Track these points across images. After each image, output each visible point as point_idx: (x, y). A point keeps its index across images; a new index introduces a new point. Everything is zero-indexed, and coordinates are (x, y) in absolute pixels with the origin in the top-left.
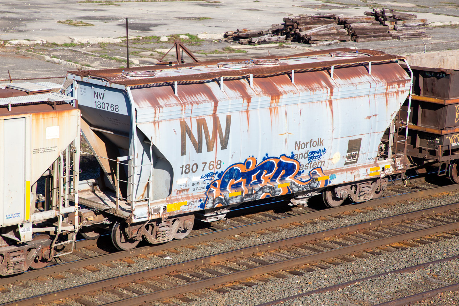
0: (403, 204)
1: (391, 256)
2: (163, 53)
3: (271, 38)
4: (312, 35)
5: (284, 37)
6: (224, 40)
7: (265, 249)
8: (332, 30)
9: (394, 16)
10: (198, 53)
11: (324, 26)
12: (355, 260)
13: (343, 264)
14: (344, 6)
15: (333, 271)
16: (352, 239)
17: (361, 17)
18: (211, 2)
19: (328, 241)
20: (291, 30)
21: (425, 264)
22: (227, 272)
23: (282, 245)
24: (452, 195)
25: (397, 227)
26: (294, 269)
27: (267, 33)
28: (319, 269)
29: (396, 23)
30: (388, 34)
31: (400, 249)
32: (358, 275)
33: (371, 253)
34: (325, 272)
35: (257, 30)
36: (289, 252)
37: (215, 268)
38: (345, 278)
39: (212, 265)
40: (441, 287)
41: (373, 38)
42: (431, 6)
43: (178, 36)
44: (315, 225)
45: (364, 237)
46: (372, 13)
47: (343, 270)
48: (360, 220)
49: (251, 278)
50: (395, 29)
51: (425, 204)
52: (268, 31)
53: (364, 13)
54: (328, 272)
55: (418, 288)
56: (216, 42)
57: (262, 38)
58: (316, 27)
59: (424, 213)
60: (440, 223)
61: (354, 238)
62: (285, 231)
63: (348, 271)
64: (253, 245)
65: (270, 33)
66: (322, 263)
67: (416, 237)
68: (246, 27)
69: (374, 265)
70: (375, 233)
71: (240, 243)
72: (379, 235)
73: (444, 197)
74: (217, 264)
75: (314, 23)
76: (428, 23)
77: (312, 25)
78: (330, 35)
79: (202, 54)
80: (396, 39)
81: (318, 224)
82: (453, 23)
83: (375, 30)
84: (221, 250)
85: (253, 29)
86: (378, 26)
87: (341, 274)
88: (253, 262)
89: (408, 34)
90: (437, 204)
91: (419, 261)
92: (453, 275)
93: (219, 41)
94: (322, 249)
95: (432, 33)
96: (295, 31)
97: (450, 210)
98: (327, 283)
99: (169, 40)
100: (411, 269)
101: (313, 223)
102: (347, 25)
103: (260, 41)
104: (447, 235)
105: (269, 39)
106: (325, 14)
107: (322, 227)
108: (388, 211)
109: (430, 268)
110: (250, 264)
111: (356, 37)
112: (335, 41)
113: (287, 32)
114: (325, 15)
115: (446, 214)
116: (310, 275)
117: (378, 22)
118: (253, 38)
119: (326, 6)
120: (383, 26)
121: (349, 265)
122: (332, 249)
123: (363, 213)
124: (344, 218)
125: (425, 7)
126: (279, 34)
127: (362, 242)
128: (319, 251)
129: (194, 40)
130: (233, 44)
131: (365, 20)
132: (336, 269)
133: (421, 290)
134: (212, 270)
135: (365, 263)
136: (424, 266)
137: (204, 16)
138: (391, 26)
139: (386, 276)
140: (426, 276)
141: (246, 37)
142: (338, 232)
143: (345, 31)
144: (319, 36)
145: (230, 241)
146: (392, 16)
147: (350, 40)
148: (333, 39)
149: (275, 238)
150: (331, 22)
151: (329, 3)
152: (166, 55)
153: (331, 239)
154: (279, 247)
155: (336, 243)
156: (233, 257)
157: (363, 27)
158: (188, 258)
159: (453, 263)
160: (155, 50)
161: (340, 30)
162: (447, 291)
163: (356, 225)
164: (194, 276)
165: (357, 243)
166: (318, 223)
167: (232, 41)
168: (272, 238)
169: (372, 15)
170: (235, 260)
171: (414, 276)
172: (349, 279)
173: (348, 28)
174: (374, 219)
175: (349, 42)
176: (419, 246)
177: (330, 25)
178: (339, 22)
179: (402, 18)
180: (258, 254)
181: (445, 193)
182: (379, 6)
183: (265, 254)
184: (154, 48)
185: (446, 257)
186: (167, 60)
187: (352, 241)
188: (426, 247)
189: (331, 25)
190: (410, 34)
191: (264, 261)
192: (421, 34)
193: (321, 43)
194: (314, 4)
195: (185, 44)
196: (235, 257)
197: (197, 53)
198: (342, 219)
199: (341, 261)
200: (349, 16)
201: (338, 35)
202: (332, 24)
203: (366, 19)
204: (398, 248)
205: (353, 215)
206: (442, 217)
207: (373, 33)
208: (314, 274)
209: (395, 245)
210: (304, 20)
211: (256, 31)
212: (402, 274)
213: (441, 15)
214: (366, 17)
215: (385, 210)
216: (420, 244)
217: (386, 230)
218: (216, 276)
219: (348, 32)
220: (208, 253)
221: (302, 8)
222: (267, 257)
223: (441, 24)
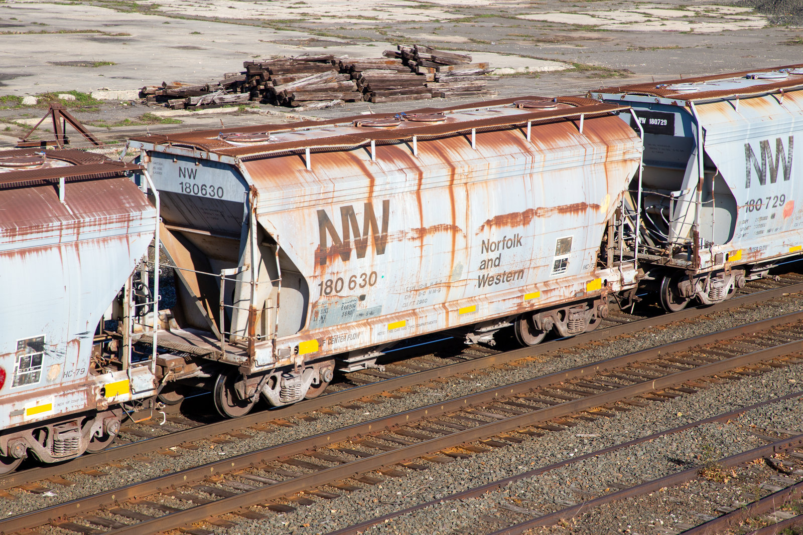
0: (461, 381)
1: (443, 470)
2: (29, 125)
3: (224, 96)
4: (296, 91)
5: (247, 94)
6: (141, 101)
7: (227, 469)
8: (330, 82)
9: (433, 58)
10: (94, 125)
11: (315, 75)
12: (383, 481)
13: (362, 488)
14: (348, 40)
15: (347, 502)
16: (377, 445)
17: (379, 60)
18: (113, 35)
19: (335, 449)
20: (258, 83)
21: (501, 481)
22: (157, 514)
23: (256, 460)
24: (541, 361)
25: (453, 419)
26: (278, 502)
27: (217, 89)
28: (321, 499)
29: (438, 70)
30: (425, 89)
31: (459, 458)
32: (389, 506)
33: (409, 468)
34: (332, 504)
35: (198, 83)
36: (269, 472)
37: (136, 508)
38: (367, 513)
39: (130, 503)
40: (528, 520)
41: (400, 96)
42: (494, 41)
43: (56, 95)
44: (313, 422)
45: (397, 440)
46: (397, 53)
47: (364, 500)
48: (390, 410)
49: (202, 522)
50: (436, 80)
51: (498, 378)
52: (219, 85)
53: (383, 53)
54: (336, 505)
55: (491, 524)
56: (125, 105)
57: (209, 97)
58: (302, 78)
59: (496, 394)
60: (524, 410)
61: (381, 442)
62: (260, 436)
63: (371, 501)
64: (205, 463)
65: (222, 89)
66: (327, 488)
67: (485, 436)
68: (178, 78)
69: (415, 487)
70: (417, 431)
71: (181, 460)
72: (423, 435)
73: (528, 365)
74: (140, 500)
75: (299, 71)
76: (491, 70)
77: (294, 75)
78: (327, 92)
79: (101, 126)
80: (439, 98)
81: (318, 421)
82: (531, 70)
83: (403, 83)
84: (147, 474)
85: (190, 81)
86: (408, 76)
87: (359, 506)
88: (205, 494)
89: (459, 88)
90: (517, 377)
91: (490, 477)
92: (547, 498)
93: (132, 104)
94: (326, 464)
95: (497, 86)
96: (266, 85)
97: (540, 386)
98: (336, 524)
99: (39, 102)
100: (477, 492)
101: (310, 419)
102: (355, 73)
103: (205, 102)
104: (535, 430)
105: (221, 99)
106: (316, 55)
107: (324, 426)
108: (437, 393)
109: (510, 489)
110: (200, 496)
111: (371, 95)
112: (335, 102)
113: (252, 86)
114: (316, 57)
115: (533, 394)
116: (305, 511)
117: (407, 68)
118: (192, 98)
119: (318, 41)
120: (417, 76)
121: (373, 491)
122: (344, 463)
123: (395, 397)
124: (363, 407)
125: (483, 43)
126: (239, 90)
127: (395, 448)
128: (321, 468)
129: (85, 101)
130: (156, 109)
131: (385, 65)
132: (351, 498)
133: (495, 527)
134: (130, 511)
135: (401, 485)
136: (499, 485)
137: (101, 59)
138: (429, 76)
139: (436, 506)
140: (502, 502)
141: (180, 95)
142: (353, 433)
143: (352, 83)
144: (307, 93)
145: (163, 458)
146: (430, 57)
147: (360, 100)
148: (332, 98)
149: (243, 449)
150: (328, 69)
151: (323, 35)
152: (35, 128)
153: (341, 446)
154: (252, 464)
155: (349, 452)
156: (169, 486)
157: (382, 77)
158: (85, 492)
159: (546, 477)
160: (13, 121)
161: (344, 82)
162: (539, 527)
163: (383, 419)
164: (97, 524)
165: (386, 451)
166: (318, 418)
167: (155, 102)
168: (238, 449)
169: (397, 56)
170: (173, 490)
171: (483, 504)
172: (373, 514)
173: (358, 80)
174: (414, 407)
175: (360, 103)
176: (489, 450)
177: (326, 73)
178: (341, 68)
179: (447, 62)
180: (214, 479)
181: (529, 358)
182: (407, 41)
183: (227, 477)
184: (11, 117)
185: (534, 468)
186: (37, 139)
187: (377, 448)
188: (501, 452)
189: (328, 75)
190: (462, 88)
191: (224, 491)
192: (479, 88)
193: (312, 105)
194: (296, 37)
195: (68, 110)
196: (172, 486)
197: (92, 125)
198: (359, 411)
199: (359, 483)
200: (357, 59)
201: (340, 91)
202: (329, 72)
203: (386, 62)
204: (455, 457)
205: (378, 403)
206: (526, 399)
207: (399, 87)
208: (313, 509)
209: (450, 452)
210: (281, 65)
211: (197, 85)
212: (462, 502)
213: (511, 56)
214: (386, 59)
215: (431, 391)
216: (491, 448)
217: (435, 426)
218: (138, 521)
219: (358, 85)
220: (122, 481)
221: (275, 44)
222: (231, 484)
223: (512, 72)
